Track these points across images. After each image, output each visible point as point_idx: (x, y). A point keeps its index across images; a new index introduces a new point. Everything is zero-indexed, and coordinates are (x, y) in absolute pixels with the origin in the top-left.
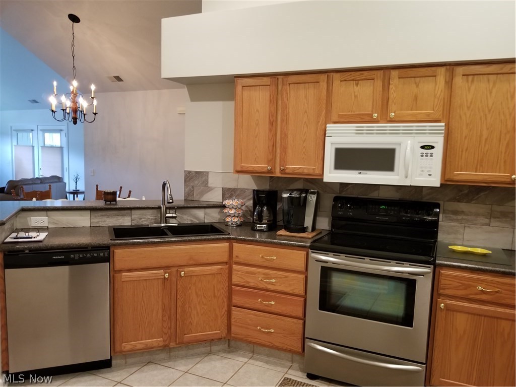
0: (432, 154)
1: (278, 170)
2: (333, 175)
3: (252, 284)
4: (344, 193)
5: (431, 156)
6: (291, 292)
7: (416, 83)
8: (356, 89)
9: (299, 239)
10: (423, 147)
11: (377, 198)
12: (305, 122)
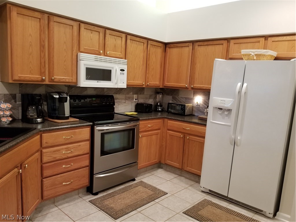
0: (124, 73)
3: (58, 158)
5: (124, 74)
7: (115, 39)
8: (92, 35)
10: (121, 70)
12: (65, 49)
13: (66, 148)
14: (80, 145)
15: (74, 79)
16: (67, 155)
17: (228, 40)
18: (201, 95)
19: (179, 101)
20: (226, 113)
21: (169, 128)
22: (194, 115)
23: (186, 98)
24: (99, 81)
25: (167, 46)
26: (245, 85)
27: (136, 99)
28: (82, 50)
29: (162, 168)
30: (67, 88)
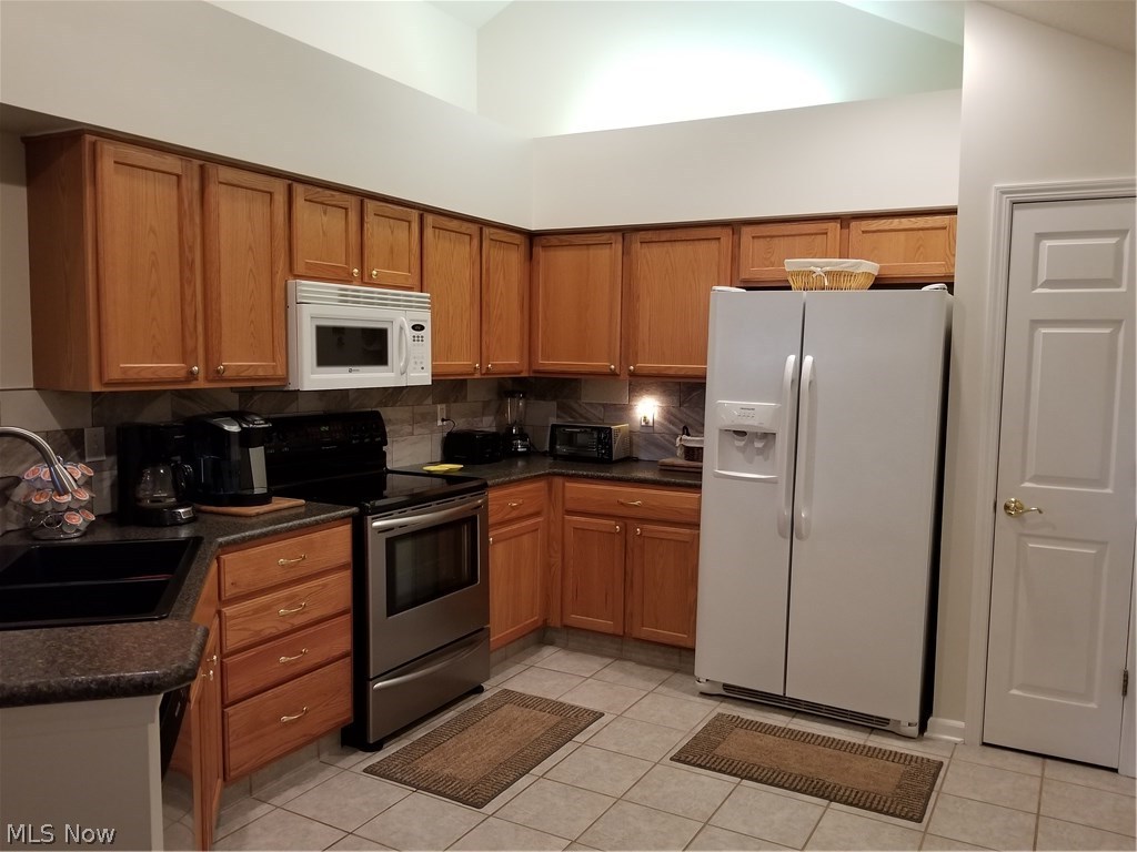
0: (422, 337)
2: (315, 378)
3: (267, 633)
5: (422, 341)
7: (390, 227)
8: (325, 219)
10: (414, 328)
12: (251, 270)
13: (288, 599)
14: (324, 586)
15: (279, 368)
16: (291, 621)
17: (734, 226)
18: (652, 394)
19: (581, 416)
20: (759, 444)
21: (570, 506)
22: (637, 460)
23: (604, 406)
24: (353, 368)
25: (537, 240)
26: (808, 360)
27: (443, 420)
28: (300, 268)
29: (551, 643)
30: (236, 397)
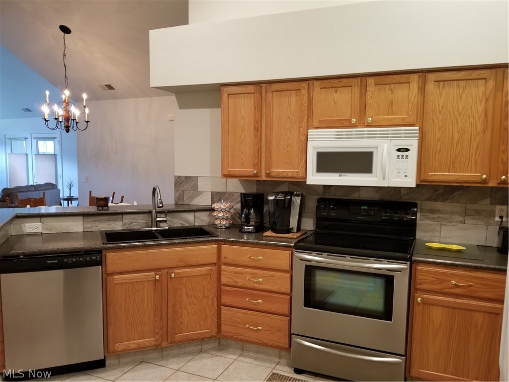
0: (407, 156)
1: (263, 174)
2: (315, 178)
3: (240, 284)
4: (327, 195)
5: (407, 158)
6: (277, 290)
7: (391, 89)
8: (336, 95)
9: (284, 239)
10: (399, 150)
11: (359, 198)
12: (288, 128)
13: (251, 274)
15: (300, 172)
16: (254, 284)
24: (342, 174)
27: (501, 218)
28: (315, 124)
